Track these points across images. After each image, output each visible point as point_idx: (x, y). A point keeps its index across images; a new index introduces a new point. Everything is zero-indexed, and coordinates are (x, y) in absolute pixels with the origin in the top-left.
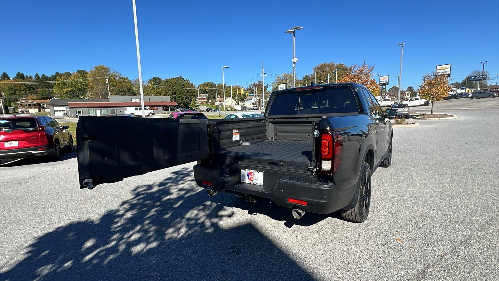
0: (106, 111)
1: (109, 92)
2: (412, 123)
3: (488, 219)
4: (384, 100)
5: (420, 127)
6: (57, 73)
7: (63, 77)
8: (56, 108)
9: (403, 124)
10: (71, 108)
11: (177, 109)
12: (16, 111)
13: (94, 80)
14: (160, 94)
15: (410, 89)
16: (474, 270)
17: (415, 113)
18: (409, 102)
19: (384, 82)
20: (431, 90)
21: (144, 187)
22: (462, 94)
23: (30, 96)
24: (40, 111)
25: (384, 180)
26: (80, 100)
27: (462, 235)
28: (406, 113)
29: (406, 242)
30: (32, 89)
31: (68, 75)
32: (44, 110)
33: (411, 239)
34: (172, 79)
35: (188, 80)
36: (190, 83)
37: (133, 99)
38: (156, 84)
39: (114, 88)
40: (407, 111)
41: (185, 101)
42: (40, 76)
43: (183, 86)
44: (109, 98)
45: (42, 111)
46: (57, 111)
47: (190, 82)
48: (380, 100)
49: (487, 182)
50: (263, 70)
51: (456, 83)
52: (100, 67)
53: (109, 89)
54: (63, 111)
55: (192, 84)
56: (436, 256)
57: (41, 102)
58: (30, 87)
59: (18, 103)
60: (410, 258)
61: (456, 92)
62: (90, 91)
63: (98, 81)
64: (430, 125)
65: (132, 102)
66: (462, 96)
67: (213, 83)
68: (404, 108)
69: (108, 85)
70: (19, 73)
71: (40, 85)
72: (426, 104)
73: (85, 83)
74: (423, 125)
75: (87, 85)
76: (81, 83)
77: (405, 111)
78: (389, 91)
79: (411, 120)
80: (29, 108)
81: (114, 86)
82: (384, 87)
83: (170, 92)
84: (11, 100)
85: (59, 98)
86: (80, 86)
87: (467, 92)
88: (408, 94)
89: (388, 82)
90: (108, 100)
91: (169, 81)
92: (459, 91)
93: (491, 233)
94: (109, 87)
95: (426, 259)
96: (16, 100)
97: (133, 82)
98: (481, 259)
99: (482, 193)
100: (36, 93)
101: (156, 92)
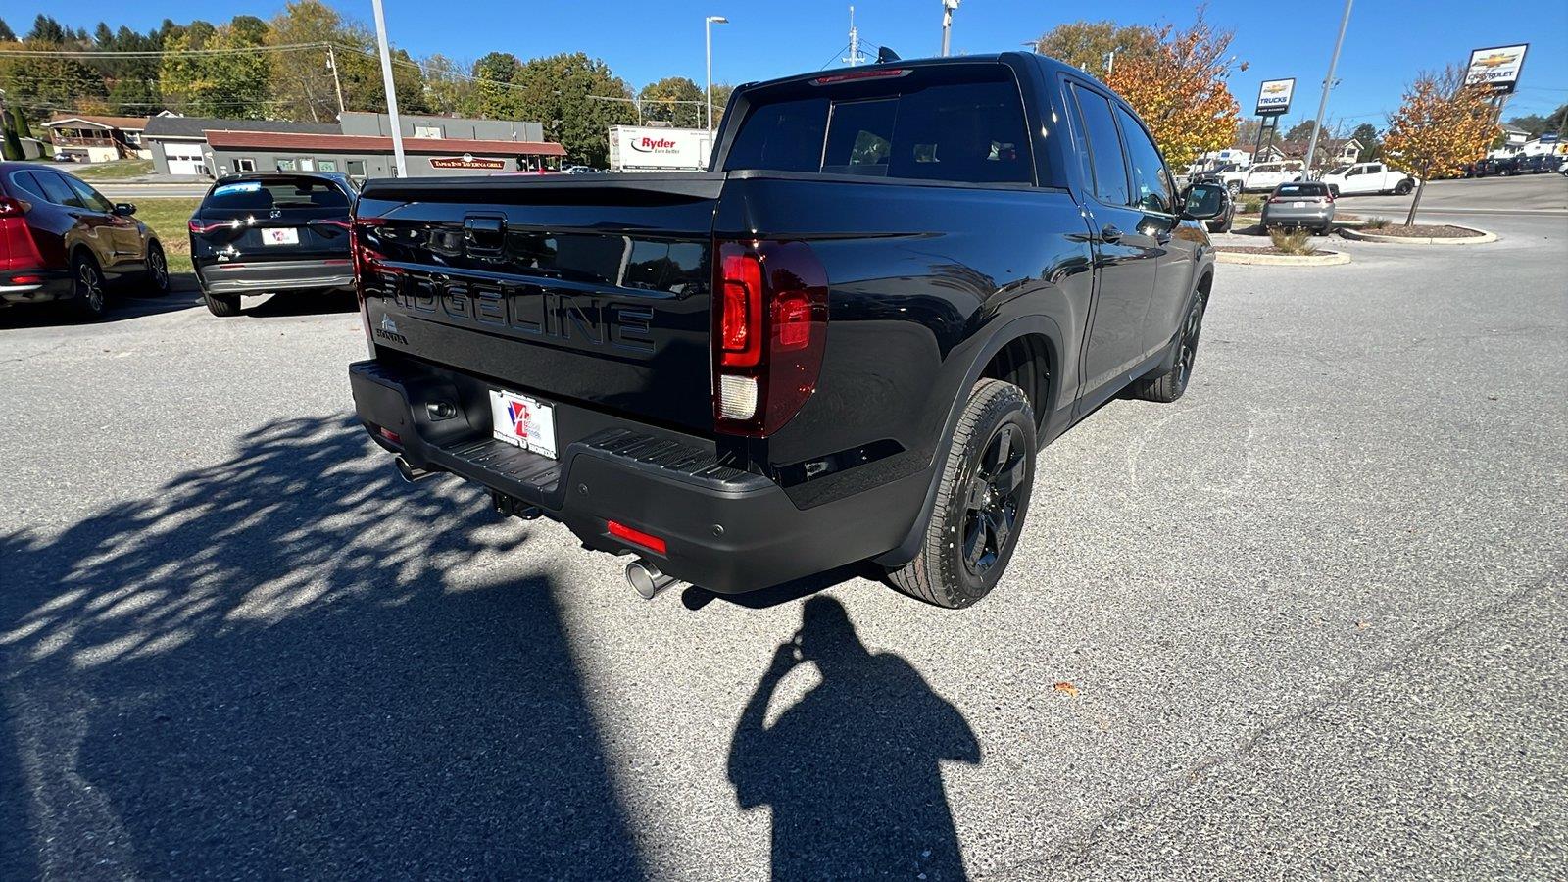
0: (331, 163)
1: (341, 101)
2: (1330, 253)
3: (1445, 622)
4: (1258, 170)
5: (1355, 264)
6: (168, 24)
7: (183, 38)
8: (171, 149)
9: (1295, 254)
10: (217, 148)
11: (563, 169)
12: (48, 154)
13: (286, 54)
14: (511, 114)
15: (1365, 133)
16: (1298, 839)
17: (1355, 218)
18: (1346, 177)
19: (1273, 104)
20: (1425, 137)
21: (291, 426)
22: (1539, 158)
23: (82, 103)
24: (122, 155)
25: (1134, 448)
26: (245, 122)
27: (1317, 683)
28: (1321, 214)
29: (1090, 699)
30: (89, 78)
31: (205, 31)
32: (135, 151)
33: (1114, 686)
34: (550, 62)
35: (605, 66)
36: (612, 78)
37: (417, 129)
38: (501, 76)
39: (356, 85)
40: (1323, 211)
41: (593, 141)
42: (115, 34)
43: (588, 87)
44: (338, 122)
45: (130, 156)
46: (175, 158)
47: (611, 73)
48: (1246, 169)
49: (1501, 478)
50: (854, 39)
51: (1530, 118)
52: (306, 7)
53: (338, 90)
54: (194, 158)
55: (619, 84)
56: (1174, 767)
57: (125, 124)
58: (81, 69)
59: (48, 124)
60: (1072, 767)
61: (1520, 152)
62: (281, 93)
63: (302, 59)
64: (1387, 263)
65: (417, 137)
66: (1538, 165)
67: (690, 81)
68: (1317, 198)
69: (335, 73)
70: (41, 18)
71: (116, 64)
72: (1404, 188)
73: (261, 63)
74: (1366, 261)
75: (268, 73)
76: (247, 62)
77: (1317, 210)
78: (1289, 137)
79: (1329, 241)
80: (87, 144)
81: (357, 80)
82: (1270, 120)
83: (543, 109)
84: (28, 115)
85: (182, 115)
86: (243, 73)
87: (1558, 153)
88: (1351, 152)
89: (1287, 103)
90: (337, 126)
91: (542, 70)
92: (1532, 149)
93: (1430, 682)
94: (337, 82)
95: (1130, 777)
96: (45, 114)
97: (425, 70)
98: (1346, 793)
99: (1466, 516)
100: (104, 93)
101: (499, 108)
